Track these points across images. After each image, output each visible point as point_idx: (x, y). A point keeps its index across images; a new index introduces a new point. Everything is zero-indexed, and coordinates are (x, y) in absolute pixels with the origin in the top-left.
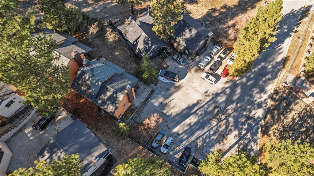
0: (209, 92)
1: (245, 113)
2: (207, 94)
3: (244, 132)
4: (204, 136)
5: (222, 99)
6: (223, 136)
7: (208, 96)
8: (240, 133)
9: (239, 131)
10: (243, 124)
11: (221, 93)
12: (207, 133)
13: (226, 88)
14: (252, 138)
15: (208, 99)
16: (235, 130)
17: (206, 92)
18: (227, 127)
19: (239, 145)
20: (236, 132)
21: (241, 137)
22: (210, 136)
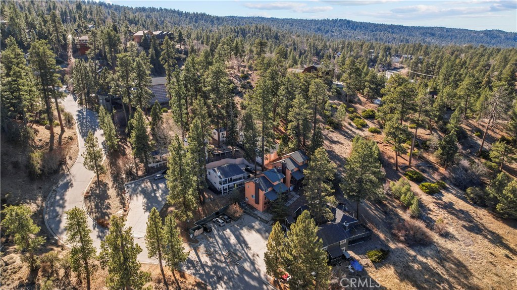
0: (257, 257)
1: (225, 278)
2: (255, 255)
3: (207, 270)
4: (216, 244)
5: (247, 266)
6: (210, 255)
7: (253, 256)
8: (207, 266)
9: (210, 267)
10: (215, 272)
11: (255, 268)
12: (217, 246)
13: (259, 273)
14: (199, 274)
15: (250, 256)
16: (212, 264)
17: (258, 255)
18: (217, 260)
19: (197, 262)
20: (209, 264)
21: (203, 266)
22: (213, 247)
